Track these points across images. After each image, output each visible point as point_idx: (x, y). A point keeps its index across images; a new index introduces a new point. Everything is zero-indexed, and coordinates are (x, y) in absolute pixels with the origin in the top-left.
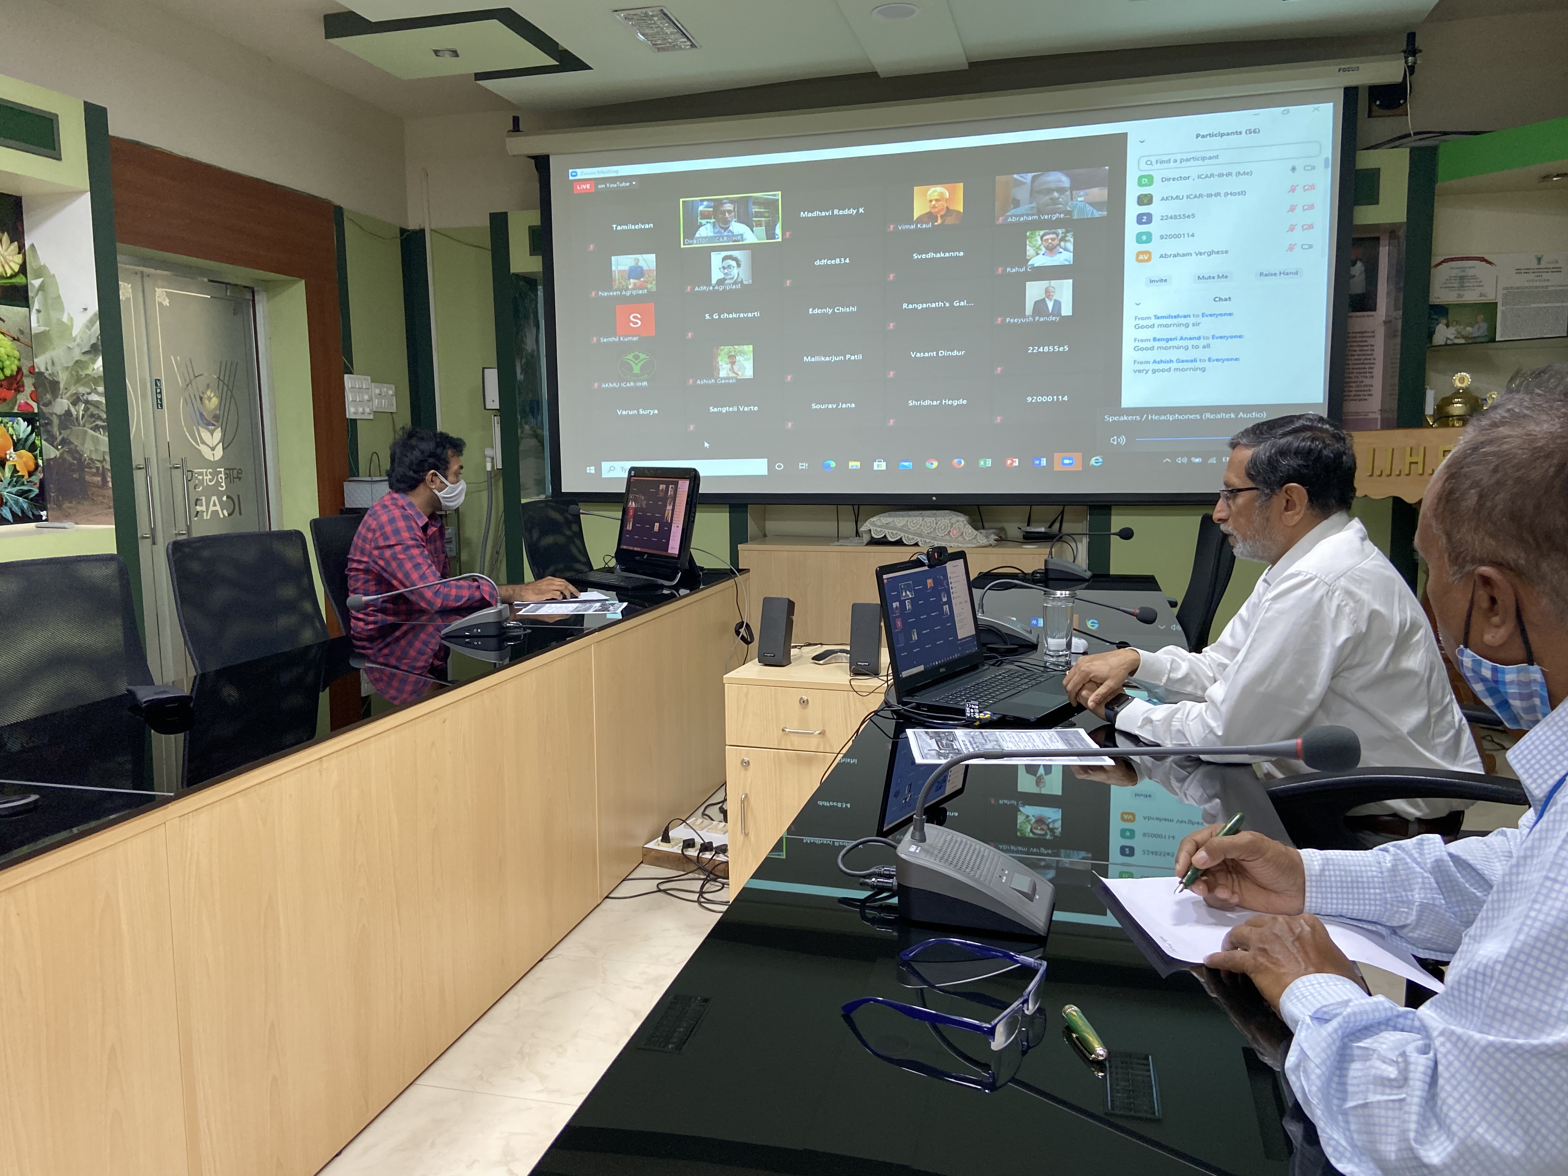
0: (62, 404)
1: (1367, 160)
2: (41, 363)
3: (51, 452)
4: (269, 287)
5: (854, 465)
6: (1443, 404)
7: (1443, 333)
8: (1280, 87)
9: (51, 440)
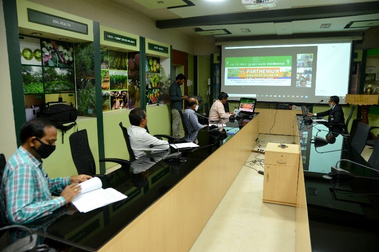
0: (164, 87)
1: (356, 51)
2: (161, 81)
3: (162, 93)
4: (179, 67)
5: (271, 96)
6: (367, 90)
7: (367, 79)
8: (339, 40)
9: (162, 92)
